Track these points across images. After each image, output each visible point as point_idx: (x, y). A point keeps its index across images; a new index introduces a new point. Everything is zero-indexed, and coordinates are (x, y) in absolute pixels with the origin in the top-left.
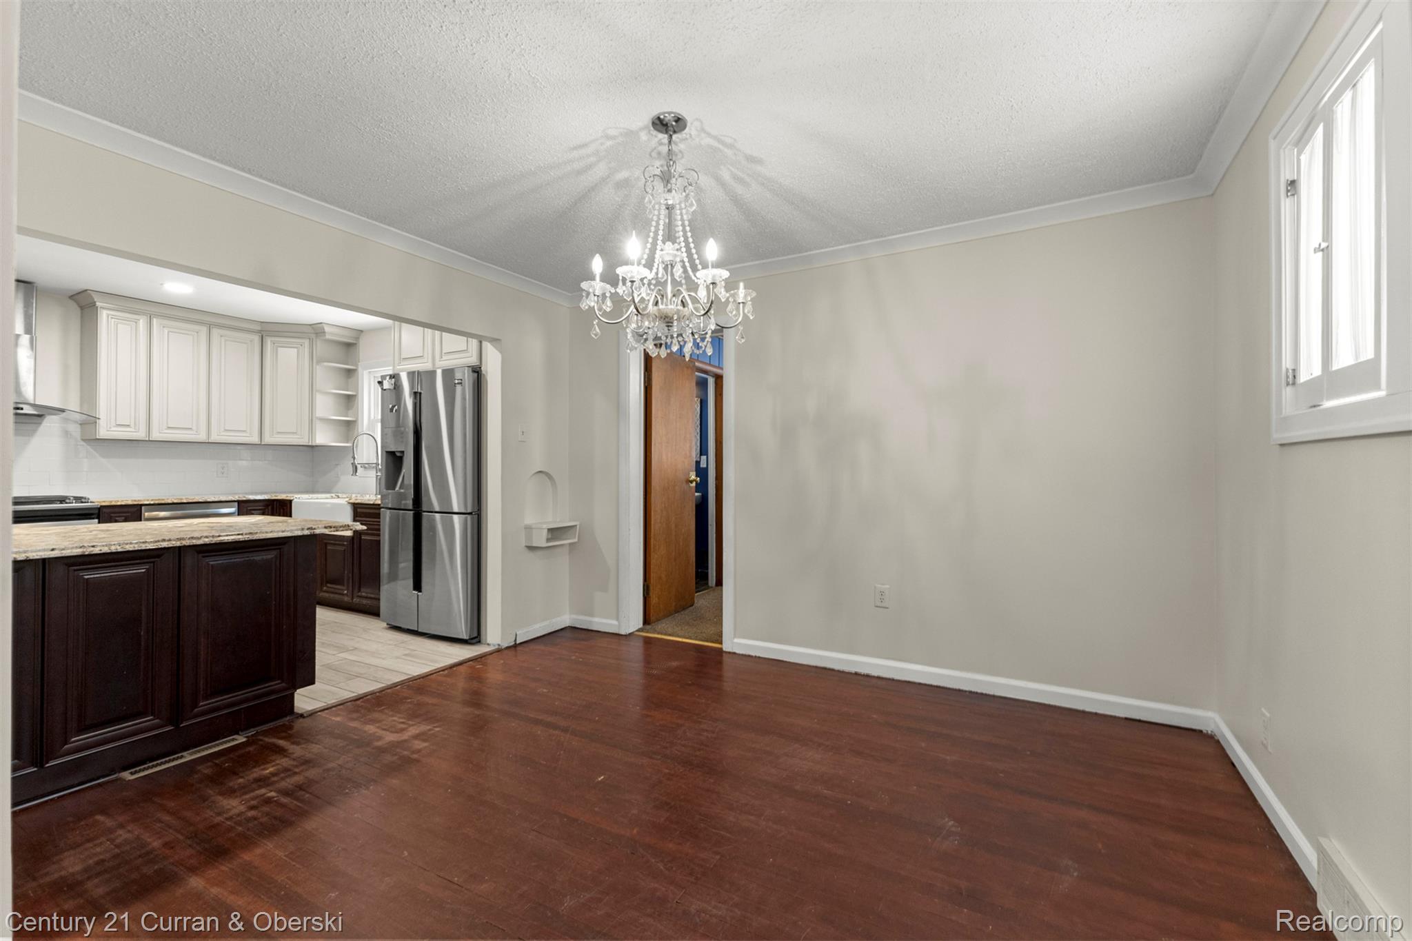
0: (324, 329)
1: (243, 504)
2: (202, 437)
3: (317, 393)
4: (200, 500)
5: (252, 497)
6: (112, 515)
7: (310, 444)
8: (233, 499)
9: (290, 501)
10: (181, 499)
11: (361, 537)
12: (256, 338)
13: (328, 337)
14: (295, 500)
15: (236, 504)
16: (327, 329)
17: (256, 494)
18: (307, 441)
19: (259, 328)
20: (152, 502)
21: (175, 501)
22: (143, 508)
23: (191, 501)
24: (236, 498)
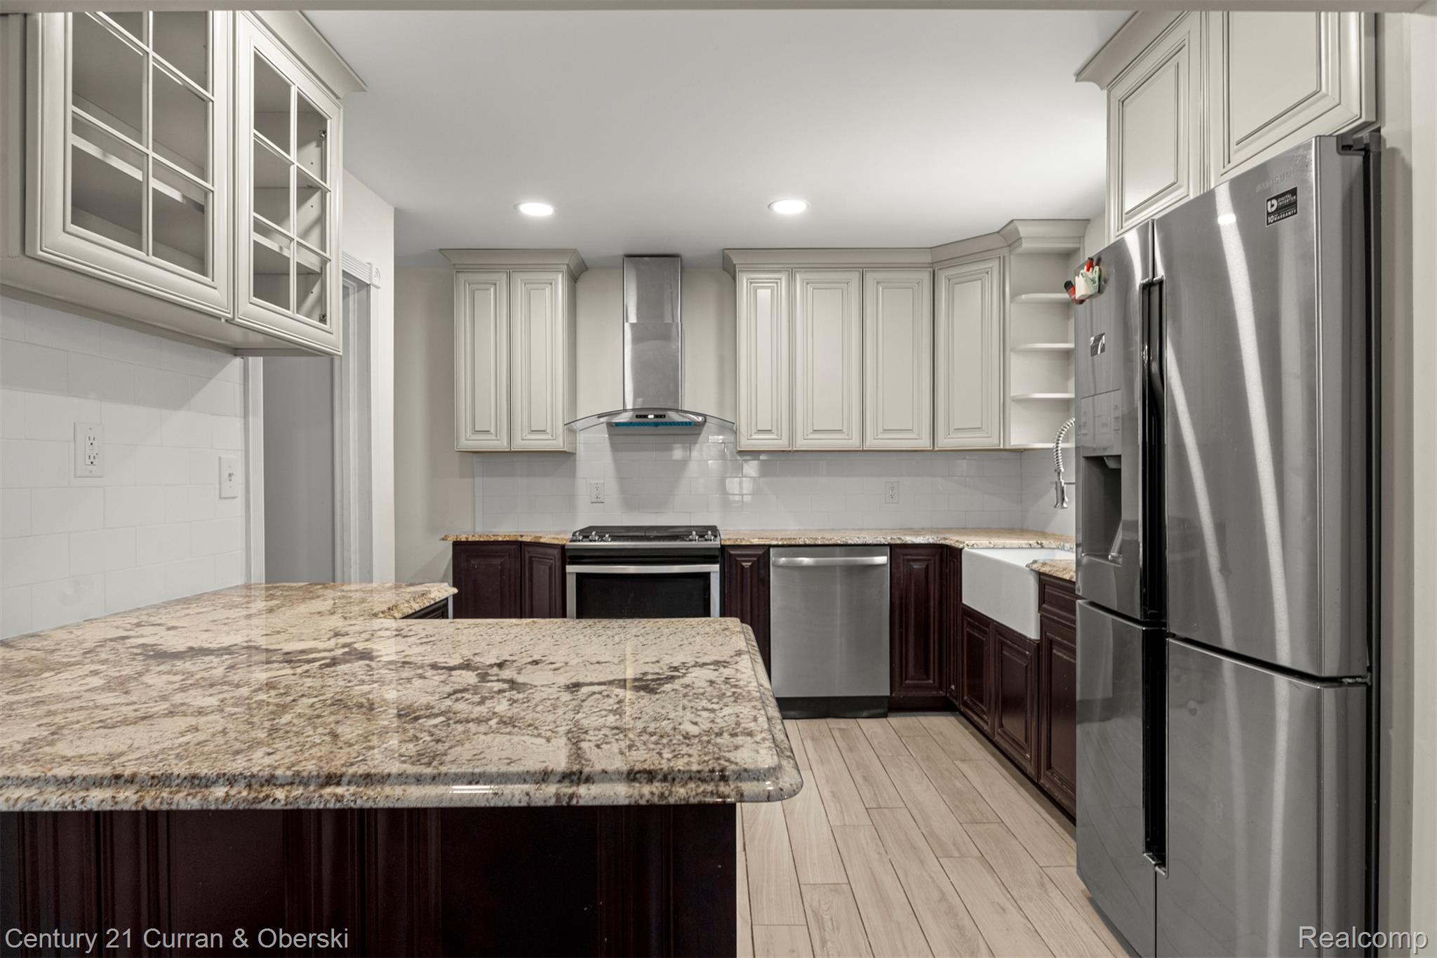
0: (1018, 232)
1: (898, 550)
2: (854, 443)
3: (1012, 354)
4: (839, 542)
5: (910, 539)
6: (738, 559)
7: (1002, 447)
8: (883, 541)
9: (961, 550)
10: (816, 539)
11: (1051, 649)
12: (925, 277)
13: (1026, 245)
14: (966, 549)
15: (888, 549)
16: (1023, 230)
17: (917, 532)
18: (997, 442)
19: (928, 259)
20: (780, 543)
21: (808, 542)
22: (771, 550)
23: (827, 542)
24: (887, 539)
